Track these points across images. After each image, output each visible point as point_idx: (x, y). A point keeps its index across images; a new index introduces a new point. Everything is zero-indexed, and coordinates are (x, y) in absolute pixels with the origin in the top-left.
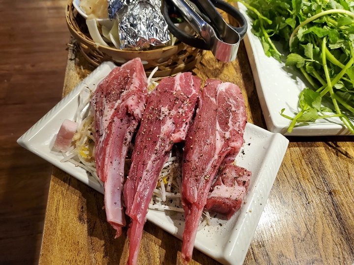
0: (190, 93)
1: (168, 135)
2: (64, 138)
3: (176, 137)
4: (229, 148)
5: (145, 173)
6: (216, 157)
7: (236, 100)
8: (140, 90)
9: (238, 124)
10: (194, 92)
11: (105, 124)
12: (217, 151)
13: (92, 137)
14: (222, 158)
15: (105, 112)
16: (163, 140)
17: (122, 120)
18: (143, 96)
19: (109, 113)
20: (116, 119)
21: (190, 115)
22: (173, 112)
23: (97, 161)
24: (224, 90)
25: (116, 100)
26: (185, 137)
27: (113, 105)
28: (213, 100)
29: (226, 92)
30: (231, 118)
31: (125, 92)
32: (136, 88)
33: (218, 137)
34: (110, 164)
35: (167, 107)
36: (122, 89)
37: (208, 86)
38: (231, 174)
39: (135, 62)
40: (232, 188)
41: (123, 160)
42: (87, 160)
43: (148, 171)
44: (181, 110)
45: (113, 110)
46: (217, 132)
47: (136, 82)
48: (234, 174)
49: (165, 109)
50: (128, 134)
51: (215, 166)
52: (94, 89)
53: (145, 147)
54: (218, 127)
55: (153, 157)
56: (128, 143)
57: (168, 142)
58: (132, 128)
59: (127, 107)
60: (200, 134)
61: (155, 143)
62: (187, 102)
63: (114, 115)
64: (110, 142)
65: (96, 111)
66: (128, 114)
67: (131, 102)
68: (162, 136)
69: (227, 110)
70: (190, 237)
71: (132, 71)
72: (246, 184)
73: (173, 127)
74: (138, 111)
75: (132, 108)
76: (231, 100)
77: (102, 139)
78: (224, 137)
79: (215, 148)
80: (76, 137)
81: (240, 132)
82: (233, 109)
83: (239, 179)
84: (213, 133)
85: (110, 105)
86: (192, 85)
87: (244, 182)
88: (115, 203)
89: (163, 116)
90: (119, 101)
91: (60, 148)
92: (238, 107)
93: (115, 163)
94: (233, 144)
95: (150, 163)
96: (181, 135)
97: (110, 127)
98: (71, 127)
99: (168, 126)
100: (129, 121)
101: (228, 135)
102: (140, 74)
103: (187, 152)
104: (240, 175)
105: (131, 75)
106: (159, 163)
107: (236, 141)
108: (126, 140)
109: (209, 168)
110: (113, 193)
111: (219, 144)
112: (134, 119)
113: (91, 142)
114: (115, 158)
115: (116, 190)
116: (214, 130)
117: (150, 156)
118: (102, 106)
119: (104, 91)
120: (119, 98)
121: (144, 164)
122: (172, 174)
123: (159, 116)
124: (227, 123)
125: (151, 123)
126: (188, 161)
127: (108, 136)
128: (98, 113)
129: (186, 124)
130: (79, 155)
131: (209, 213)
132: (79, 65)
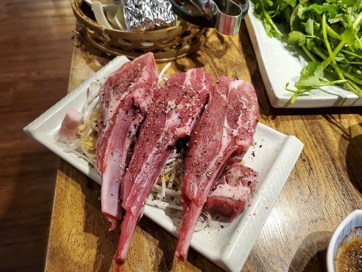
0: (200, 89)
1: (173, 129)
2: (69, 127)
3: (180, 131)
4: (236, 146)
5: (144, 166)
6: (221, 154)
7: (248, 98)
8: (149, 84)
9: (248, 122)
10: (205, 87)
11: (110, 115)
12: (223, 149)
13: (97, 129)
14: (227, 155)
15: (111, 103)
16: (167, 134)
17: (127, 112)
18: (151, 90)
19: (114, 104)
20: (121, 111)
21: (198, 110)
22: (180, 107)
23: (98, 153)
24: (236, 88)
25: (123, 93)
26: (190, 132)
27: (120, 97)
28: (224, 96)
29: (239, 89)
30: (241, 115)
31: (133, 85)
32: (145, 81)
33: (225, 133)
34: (110, 155)
35: (174, 101)
36: (131, 82)
37: (220, 83)
38: (235, 173)
39: (147, 56)
40: (235, 188)
41: (125, 153)
42: (90, 152)
43: (148, 164)
44: (188, 105)
45: (119, 102)
46: (224, 129)
47: (145, 76)
48: (239, 174)
49: (172, 103)
50: (133, 127)
51: (219, 164)
52: (103, 81)
53: (148, 140)
54: (226, 124)
55: (155, 150)
56: (132, 136)
57: (172, 137)
58: (137, 122)
59: (133, 99)
60: (205, 129)
61: (158, 136)
62: (195, 98)
63: (119, 107)
64: (112, 133)
65: (103, 102)
66: (134, 107)
67: (138, 94)
68: (166, 129)
69: (238, 107)
70: (185, 235)
71: (143, 64)
72: (251, 185)
73: (179, 122)
74: (144, 104)
75: (138, 100)
76: (242, 98)
77: (105, 130)
78: (232, 135)
79: (221, 145)
80: (81, 127)
81: (249, 131)
82: (244, 107)
83: (244, 179)
84: (220, 130)
85: (117, 96)
86: (203, 81)
87: (250, 183)
88: (112, 195)
89: (169, 109)
90: (126, 93)
91: (64, 138)
92: (249, 105)
93: (116, 155)
94: (240, 143)
95: (151, 155)
96: (186, 130)
97: (114, 119)
98: (76, 117)
99: (173, 119)
100: (135, 115)
101: (235, 133)
102: (151, 68)
103: (190, 147)
104: (245, 175)
105: (142, 68)
106: (159, 157)
107: (244, 139)
108: (130, 132)
109: (212, 164)
110: (111, 184)
111: (226, 141)
112: (140, 112)
113: (95, 134)
114: (116, 149)
115: (114, 182)
116: (221, 127)
117: (151, 149)
118: (109, 97)
119: (113, 84)
120: (126, 90)
121: (145, 157)
122: (174, 171)
123: (166, 109)
124: (236, 121)
125: (157, 116)
126: (191, 156)
127: (112, 126)
128: (104, 104)
129: (193, 118)
130: (82, 147)
131: (211, 214)
132: (85, 50)
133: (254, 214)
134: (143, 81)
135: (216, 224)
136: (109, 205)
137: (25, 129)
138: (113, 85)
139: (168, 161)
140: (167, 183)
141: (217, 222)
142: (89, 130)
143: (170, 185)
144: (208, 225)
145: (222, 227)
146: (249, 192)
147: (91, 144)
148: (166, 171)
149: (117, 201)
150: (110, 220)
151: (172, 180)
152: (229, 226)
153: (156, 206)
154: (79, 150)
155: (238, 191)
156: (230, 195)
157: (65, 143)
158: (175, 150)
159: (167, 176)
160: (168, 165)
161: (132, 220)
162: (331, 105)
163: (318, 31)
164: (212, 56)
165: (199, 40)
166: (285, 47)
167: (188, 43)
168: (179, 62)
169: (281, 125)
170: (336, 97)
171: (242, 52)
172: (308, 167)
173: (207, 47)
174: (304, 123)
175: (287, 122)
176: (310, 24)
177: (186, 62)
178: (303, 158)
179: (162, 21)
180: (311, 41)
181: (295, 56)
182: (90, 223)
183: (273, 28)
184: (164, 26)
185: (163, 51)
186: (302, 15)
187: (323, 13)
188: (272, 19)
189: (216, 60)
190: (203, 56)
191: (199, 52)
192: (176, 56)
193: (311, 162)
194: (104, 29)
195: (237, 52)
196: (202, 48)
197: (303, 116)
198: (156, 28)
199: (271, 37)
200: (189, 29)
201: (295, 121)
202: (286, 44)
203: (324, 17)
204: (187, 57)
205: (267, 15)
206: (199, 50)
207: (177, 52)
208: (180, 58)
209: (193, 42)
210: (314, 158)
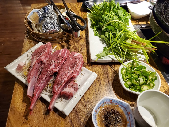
0: (64, 56)
1: (52, 70)
2: (20, 68)
3: (54, 70)
4: (72, 76)
5: (42, 81)
6: (67, 78)
7: (79, 59)
9: (78, 68)
10: (66, 55)
11: (33, 64)
12: (68, 76)
13: (29, 68)
14: (69, 79)
16: (50, 71)
17: (39, 63)
18: (48, 56)
19: (35, 61)
20: (37, 63)
21: (62, 63)
22: (56, 62)
23: (28, 77)
24: (76, 56)
25: (38, 57)
26: (58, 71)
27: (37, 58)
28: (71, 59)
29: (77, 57)
30: (76, 65)
31: (42, 54)
32: (46, 53)
33: (69, 71)
34: (32, 77)
35: (54, 60)
36: (41, 53)
37: (71, 54)
38: (71, 84)
39: (48, 43)
40: (70, 89)
41: (37, 77)
42: (26, 76)
43: (43, 81)
44: (58, 62)
45: (36, 60)
46: (69, 70)
47: (46, 51)
48: (72, 84)
49: (53, 61)
50: (41, 68)
51: (65, 81)
52: (33, 51)
53: (44, 73)
54: (70, 68)
55: (46, 76)
56: (40, 71)
57: (52, 72)
58: (42, 67)
59: (41, 59)
60: (62, 70)
61: (47, 72)
62: (61, 59)
63: (36, 62)
64: (33, 70)
65: (31, 60)
66: (41, 62)
67: (42, 58)
68: (50, 70)
69: (75, 63)
70: (52, 103)
71: (47, 47)
72: (75, 88)
74: (44, 61)
75: (43, 60)
76: (77, 60)
77: (31, 69)
78: (71, 72)
79: (67, 75)
80: (24, 68)
81: (77, 71)
82: (77, 63)
83: (73, 86)
84: (68, 70)
85: (36, 58)
86: (66, 53)
87: (74, 87)
88: (31, 90)
89: (52, 63)
90: (39, 57)
91: (18, 71)
92: (79, 62)
93: (34, 78)
94: (73, 74)
95: (44, 78)
96: (57, 70)
97: (34, 66)
98: (22, 65)
99: (53, 66)
100: (41, 64)
101: (73, 71)
102: (49, 48)
103: (57, 76)
104: (74, 85)
105: (46, 48)
106: (47, 79)
107: (75, 73)
108: (39, 70)
109: (63, 81)
110: (31, 87)
111: (69, 74)
112: (43, 63)
113: (28, 70)
114: (34, 76)
115: (32, 86)
116: (68, 69)
117: (45, 76)
118: (34, 58)
120: (39, 56)
121: (42, 78)
122: (52, 83)
123: (51, 63)
124: (74, 67)
125: (48, 65)
126: (56, 79)
127: (33, 68)
128: (32, 60)
129: (59, 66)
130: (24, 74)
131: (63, 97)
132: (29, 38)
133: (76, 97)
134: (45, 53)
135: (64, 100)
136: (29, 93)
137: (5, 68)
138: (35, 54)
139: (51, 80)
140: (50, 87)
141: (65, 100)
142: (27, 69)
143: (51, 88)
144: (62, 101)
145: (66, 101)
146: (74, 90)
147: (27, 74)
148: (50, 83)
149: (33, 92)
150: (30, 98)
151: (51, 86)
152: (68, 101)
153: (46, 94)
154: (23, 75)
155: (71, 90)
156: (68, 91)
157: (19, 73)
158: (54, 76)
159: (50, 85)
160: (51, 81)
161: (36, 98)
162: (110, 62)
163: (109, 36)
164: (74, 42)
165: (70, 36)
166: (100, 40)
167: (66, 37)
168: (62, 44)
169: (93, 68)
170: (112, 59)
171: (85, 41)
172: (100, 83)
173: (73, 38)
174: (102, 67)
175: (96, 67)
176: (106, 33)
177: (65, 44)
178: (99, 80)
179: (55, 31)
180: (107, 39)
181: (103, 43)
182: (25, 99)
183: (97, 33)
184: (56, 32)
185: (56, 40)
186: (105, 29)
187: (111, 30)
188: (96, 29)
189: (75, 44)
190: (71, 42)
191: (70, 40)
192: (61, 42)
193: (101, 81)
194: (35, 33)
195: (83, 41)
196: (71, 39)
197: (102, 65)
198: (53, 33)
199: (95, 36)
200: (65, 33)
201: (99, 67)
202: (100, 38)
203: (111, 31)
204: (65, 42)
205: (95, 28)
206: (70, 39)
207: (61, 41)
208: (63, 43)
209: (68, 37)
210: (102, 80)
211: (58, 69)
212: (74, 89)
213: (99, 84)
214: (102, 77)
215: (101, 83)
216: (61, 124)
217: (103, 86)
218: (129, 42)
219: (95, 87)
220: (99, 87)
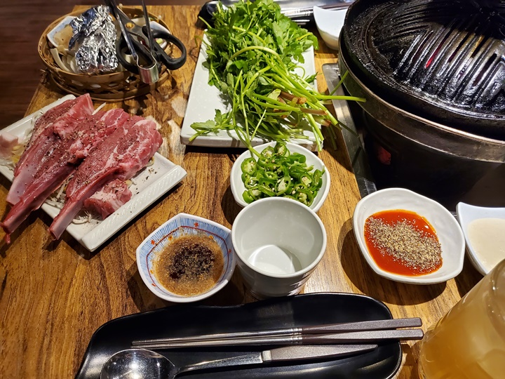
0: (112, 124)
1: (74, 151)
2: (3, 146)
3: (79, 153)
4: (118, 166)
5: (44, 173)
6: (103, 171)
7: (145, 133)
8: (73, 118)
9: (135, 151)
10: (116, 123)
12: (106, 167)
14: (108, 172)
15: (38, 131)
17: (48, 138)
19: (40, 131)
20: (43, 136)
22: (86, 135)
24: (139, 125)
25: (49, 123)
26: (87, 154)
27: (46, 126)
28: (126, 131)
29: (141, 126)
30: (132, 146)
31: (60, 117)
32: (69, 115)
33: (112, 156)
35: (83, 131)
38: (112, 184)
39: (84, 96)
43: (47, 173)
45: (44, 129)
46: (112, 154)
47: (72, 111)
48: (114, 185)
49: (80, 133)
51: (99, 177)
54: (115, 151)
57: (72, 156)
59: (53, 128)
61: (62, 155)
63: (42, 133)
65: (34, 129)
66: (55, 135)
67: (57, 124)
68: (69, 151)
69: (133, 139)
70: (58, 219)
71: (77, 102)
72: (118, 193)
73: (81, 146)
74: (63, 132)
75: (58, 129)
76: (140, 133)
78: (117, 158)
79: (105, 164)
80: (15, 148)
81: (134, 157)
82: (138, 139)
83: (115, 189)
84: (109, 154)
85: (44, 126)
86: (118, 118)
87: (117, 191)
90: (51, 124)
94: (123, 164)
96: (85, 152)
98: (8, 138)
99: (78, 143)
101: (121, 157)
103: (81, 164)
104: (117, 186)
106: (57, 170)
107: (126, 162)
109: (93, 177)
110: (19, 185)
111: (110, 162)
112: (60, 138)
114: (32, 163)
115: (23, 185)
116: (111, 151)
118: (39, 126)
119: (47, 117)
120: (52, 122)
123: (75, 137)
124: (126, 148)
125: (68, 141)
129: (92, 145)
130: (14, 162)
134: (67, 116)
136: (11, 195)
141: (95, 220)
144: (89, 221)
145: (98, 223)
152: (101, 223)
153: (56, 207)
155: (107, 196)
156: (100, 198)
161: (21, 205)
162: (229, 145)
164: (158, 99)
166: (221, 95)
167: (136, 86)
168: (126, 103)
170: (231, 139)
172: (193, 192)
173: (158, 91)
174: (209, 159)
176: (230, 76)
177: (133, 103)
178: (192, 185)
181: (225, 103)
183: (215, 78)
185: (112, 93)
187: (242, 69)
188: (214, 69)
189: (160, 103)
190: (150, 99)
191: (147, 96)
192: (124, 98)
193: (197, 189)
196: (153, 92)
198: (101, 73)
199: (211, 85)
201: (202, 157)
202: (222, 92)
203: (241, 72)
204: (135, 99)
205: (212, 67)
206: (149, 93)
207: (125, 94)
208: (129, 100)
210: (201, 186)
211: (88, 150)
212: (114, 196)
213: (189, 195)
214: (202, 179)
215: (197, 192)
216: (77, 271)
217: (199, 199)
218: (274, 96)
219: (179, 200)
220: (190, 201)
